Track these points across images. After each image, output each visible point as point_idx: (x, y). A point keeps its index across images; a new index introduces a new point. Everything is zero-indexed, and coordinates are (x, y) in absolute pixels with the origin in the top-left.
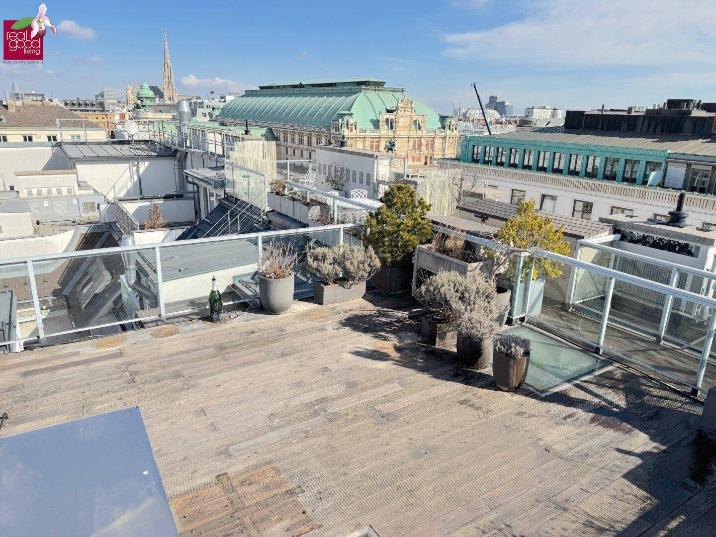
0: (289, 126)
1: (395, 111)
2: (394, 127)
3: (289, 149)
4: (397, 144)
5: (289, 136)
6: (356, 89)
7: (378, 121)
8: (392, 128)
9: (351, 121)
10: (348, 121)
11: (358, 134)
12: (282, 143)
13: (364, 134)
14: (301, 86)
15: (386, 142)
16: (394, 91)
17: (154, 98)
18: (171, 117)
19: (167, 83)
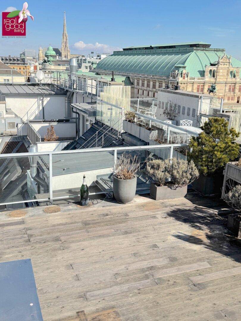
0: (141, 75)
1: (217, 64)
2: (215, 76)
3: (140, 91)
4: (217, 88)
5: (141, 82)
6: (189, 49)
7: (204, 72)
8: (214, 76)
9: (184, 71)
10: (182, 72)
11: (189, 80)
12: (135, 87)
13: (193, 81)
14: (151, 48)
15: (209, 86)
16: (217, 51)
17: (56, 56)
18: (65, 69)
19: (64, 47)
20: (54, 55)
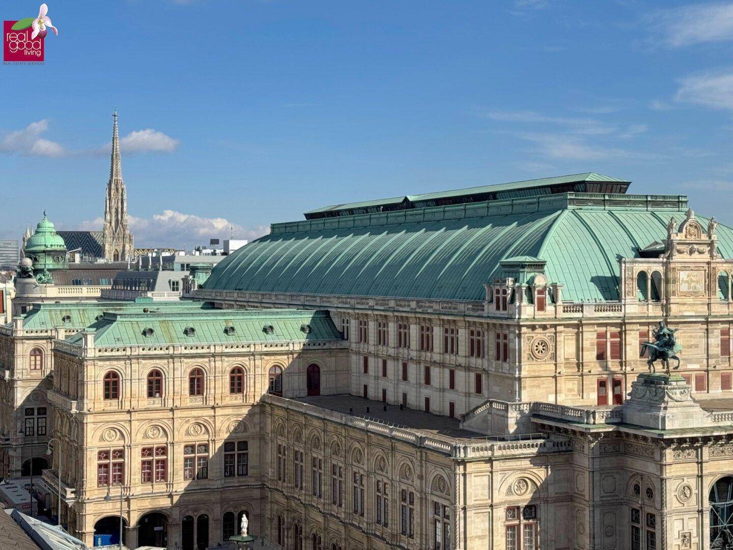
0: (371, 303)
1: (663, 252)
2: (663, 296)
3: (371, 361)
5: (372, 326)
6: (550, 202)
7: (616, 281)
8: (656, 297)
9: (540, 281)
10: (531, 282)
11: (561, 314)
12: (354, 346)
13: (579, 315)
14: (407, 204)
15: (642, 335)
16: (656, 204)
17: (64, 252)
18: (99, 295)
19: (113, 224)
20: (59, 248)
